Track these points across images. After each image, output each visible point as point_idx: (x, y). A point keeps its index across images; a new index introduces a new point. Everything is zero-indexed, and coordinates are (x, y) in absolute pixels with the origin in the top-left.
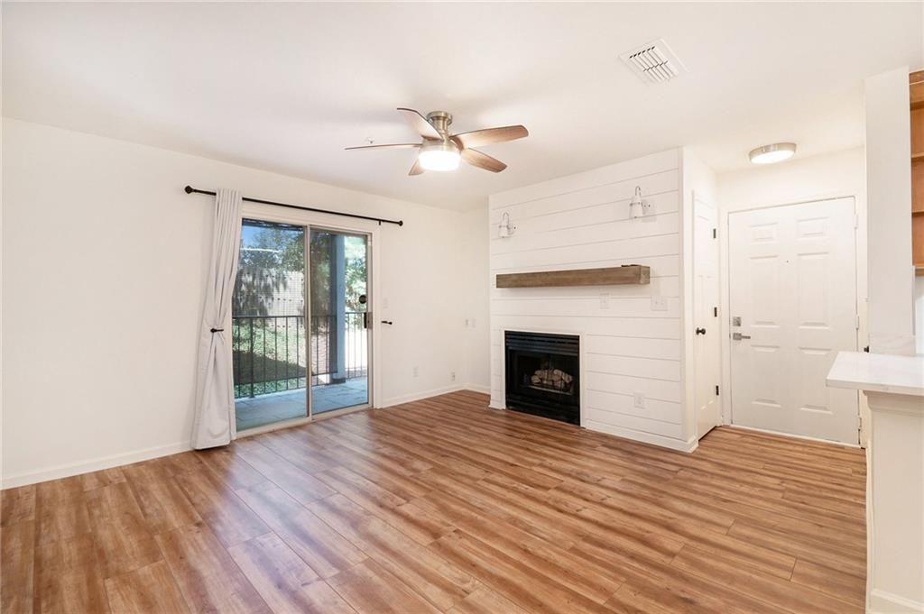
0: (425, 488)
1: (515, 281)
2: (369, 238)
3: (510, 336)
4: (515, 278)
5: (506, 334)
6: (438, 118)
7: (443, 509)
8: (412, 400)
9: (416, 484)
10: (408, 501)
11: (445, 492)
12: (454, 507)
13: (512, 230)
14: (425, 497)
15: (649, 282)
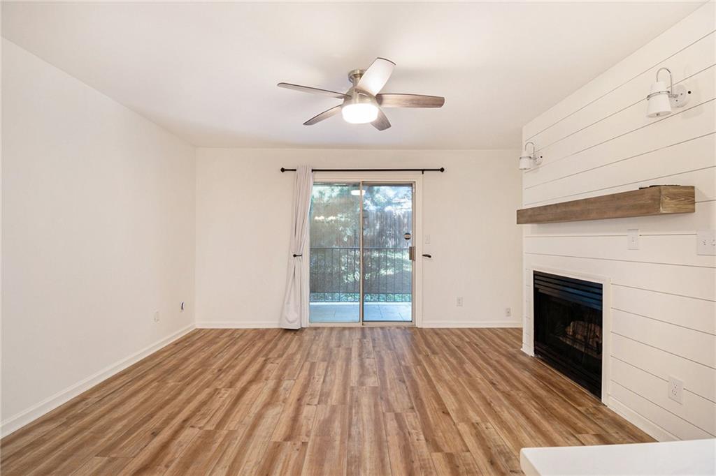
1: (530, 216)
2: (414, 186)
3: (538, 276)
4: (529, 213)
5: (534, 275)
13: (539, 159)
15: (693, 211)
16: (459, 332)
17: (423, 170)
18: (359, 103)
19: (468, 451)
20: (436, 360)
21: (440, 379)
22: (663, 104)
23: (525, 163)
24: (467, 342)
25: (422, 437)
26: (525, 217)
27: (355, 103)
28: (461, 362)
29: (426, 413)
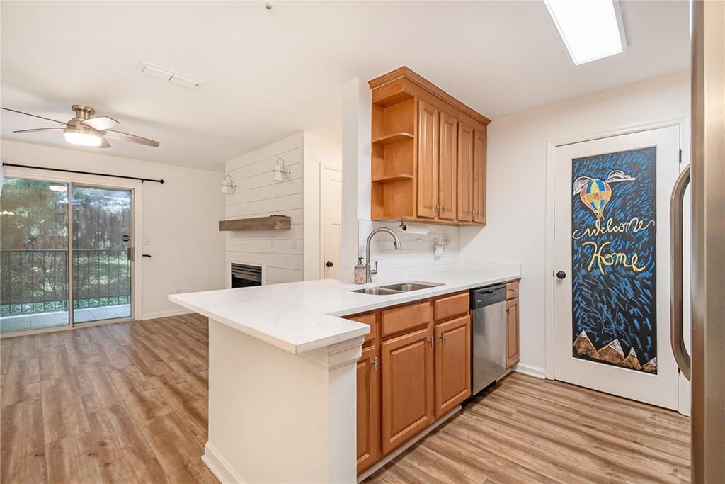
2: (132, 192)
3: (235, 267)
5: (232, 266)
6: (80, 110)
8: (173, 315)
13: (234, 188)
15: (290, 228)
16: (178, 318)
17: (143, 180)
18: (83, 133)
19: (174, 371)
20: (155, 337)
21: (156, 346)
22: (278, 176)
23: (225, 189)
24: (184, 323)
25: (141, 374)
26: (225, 226)
27: (79, 132)
28: (176, 334)
29: (145, 365)
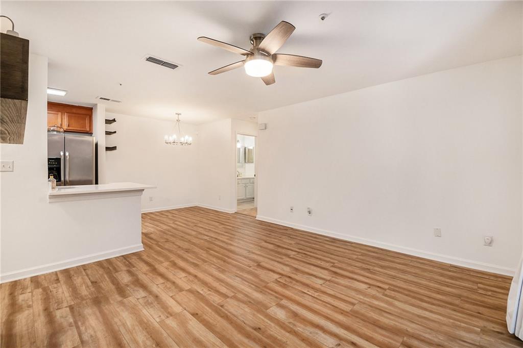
0: (270, 289)
7: (256, 276)
9: (276, 292)
10: (276, 280)
11: (257, 286)
12: (250, 277)
14: (268, 283)
25: (201, 292)
